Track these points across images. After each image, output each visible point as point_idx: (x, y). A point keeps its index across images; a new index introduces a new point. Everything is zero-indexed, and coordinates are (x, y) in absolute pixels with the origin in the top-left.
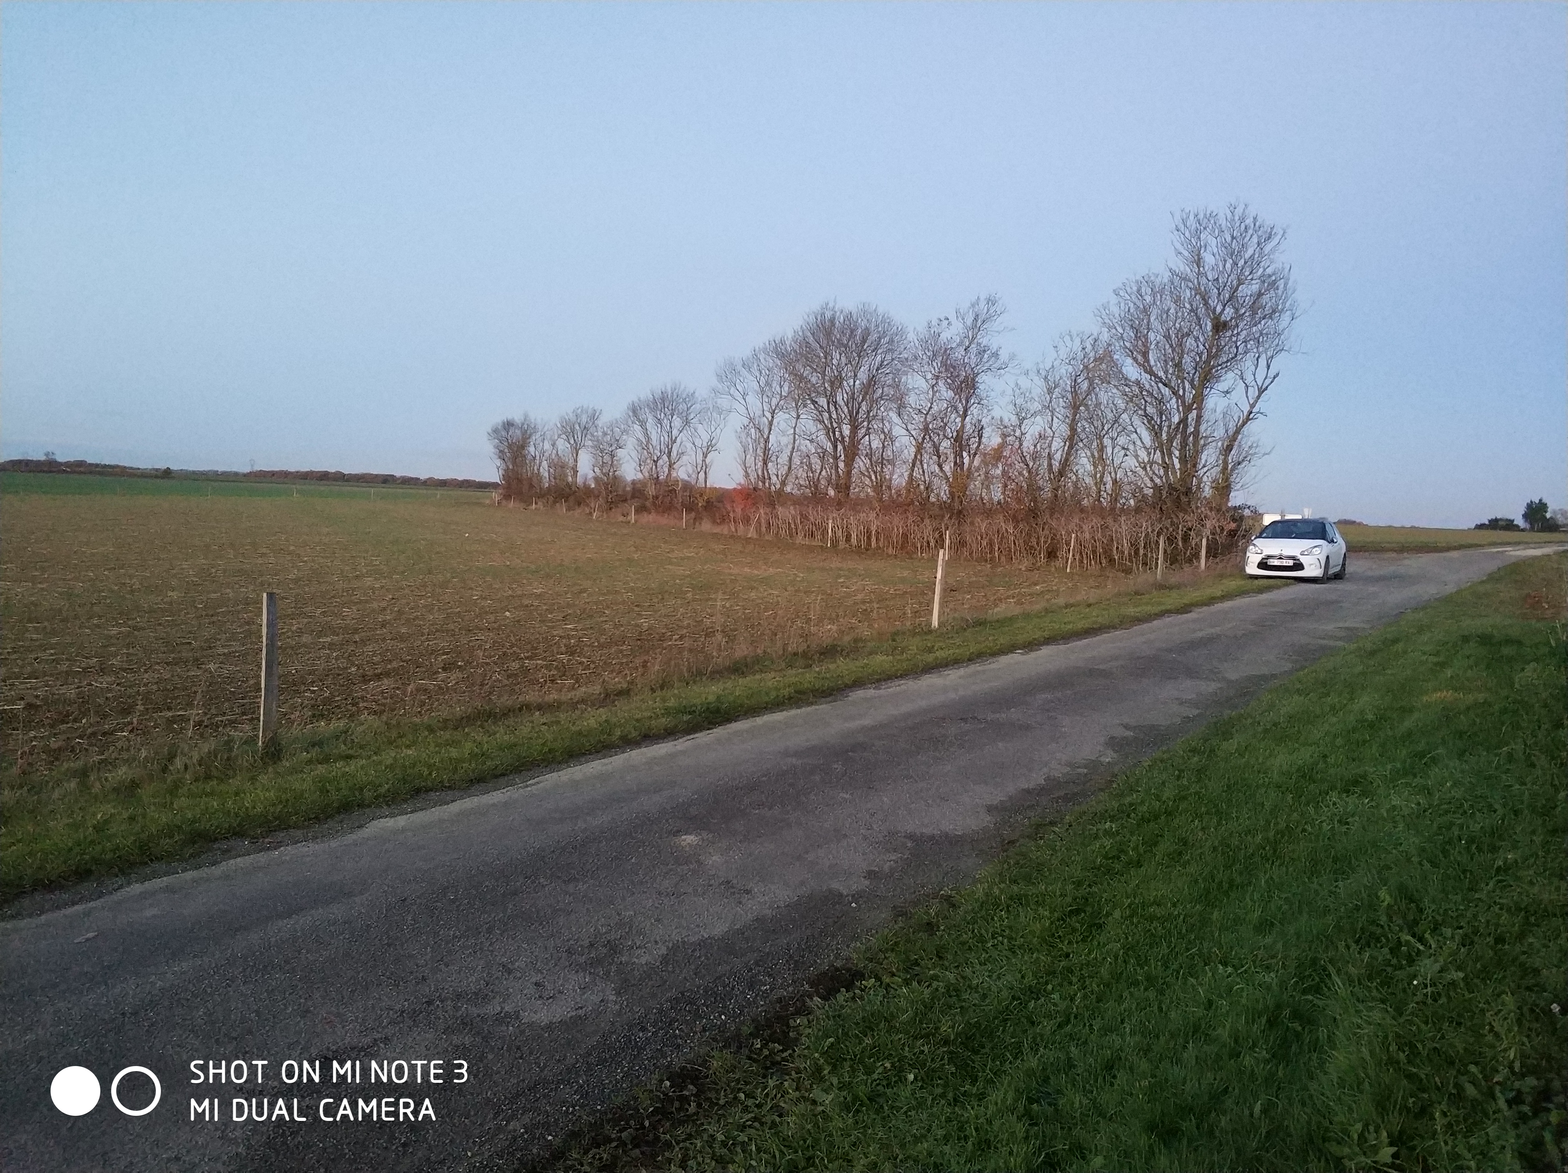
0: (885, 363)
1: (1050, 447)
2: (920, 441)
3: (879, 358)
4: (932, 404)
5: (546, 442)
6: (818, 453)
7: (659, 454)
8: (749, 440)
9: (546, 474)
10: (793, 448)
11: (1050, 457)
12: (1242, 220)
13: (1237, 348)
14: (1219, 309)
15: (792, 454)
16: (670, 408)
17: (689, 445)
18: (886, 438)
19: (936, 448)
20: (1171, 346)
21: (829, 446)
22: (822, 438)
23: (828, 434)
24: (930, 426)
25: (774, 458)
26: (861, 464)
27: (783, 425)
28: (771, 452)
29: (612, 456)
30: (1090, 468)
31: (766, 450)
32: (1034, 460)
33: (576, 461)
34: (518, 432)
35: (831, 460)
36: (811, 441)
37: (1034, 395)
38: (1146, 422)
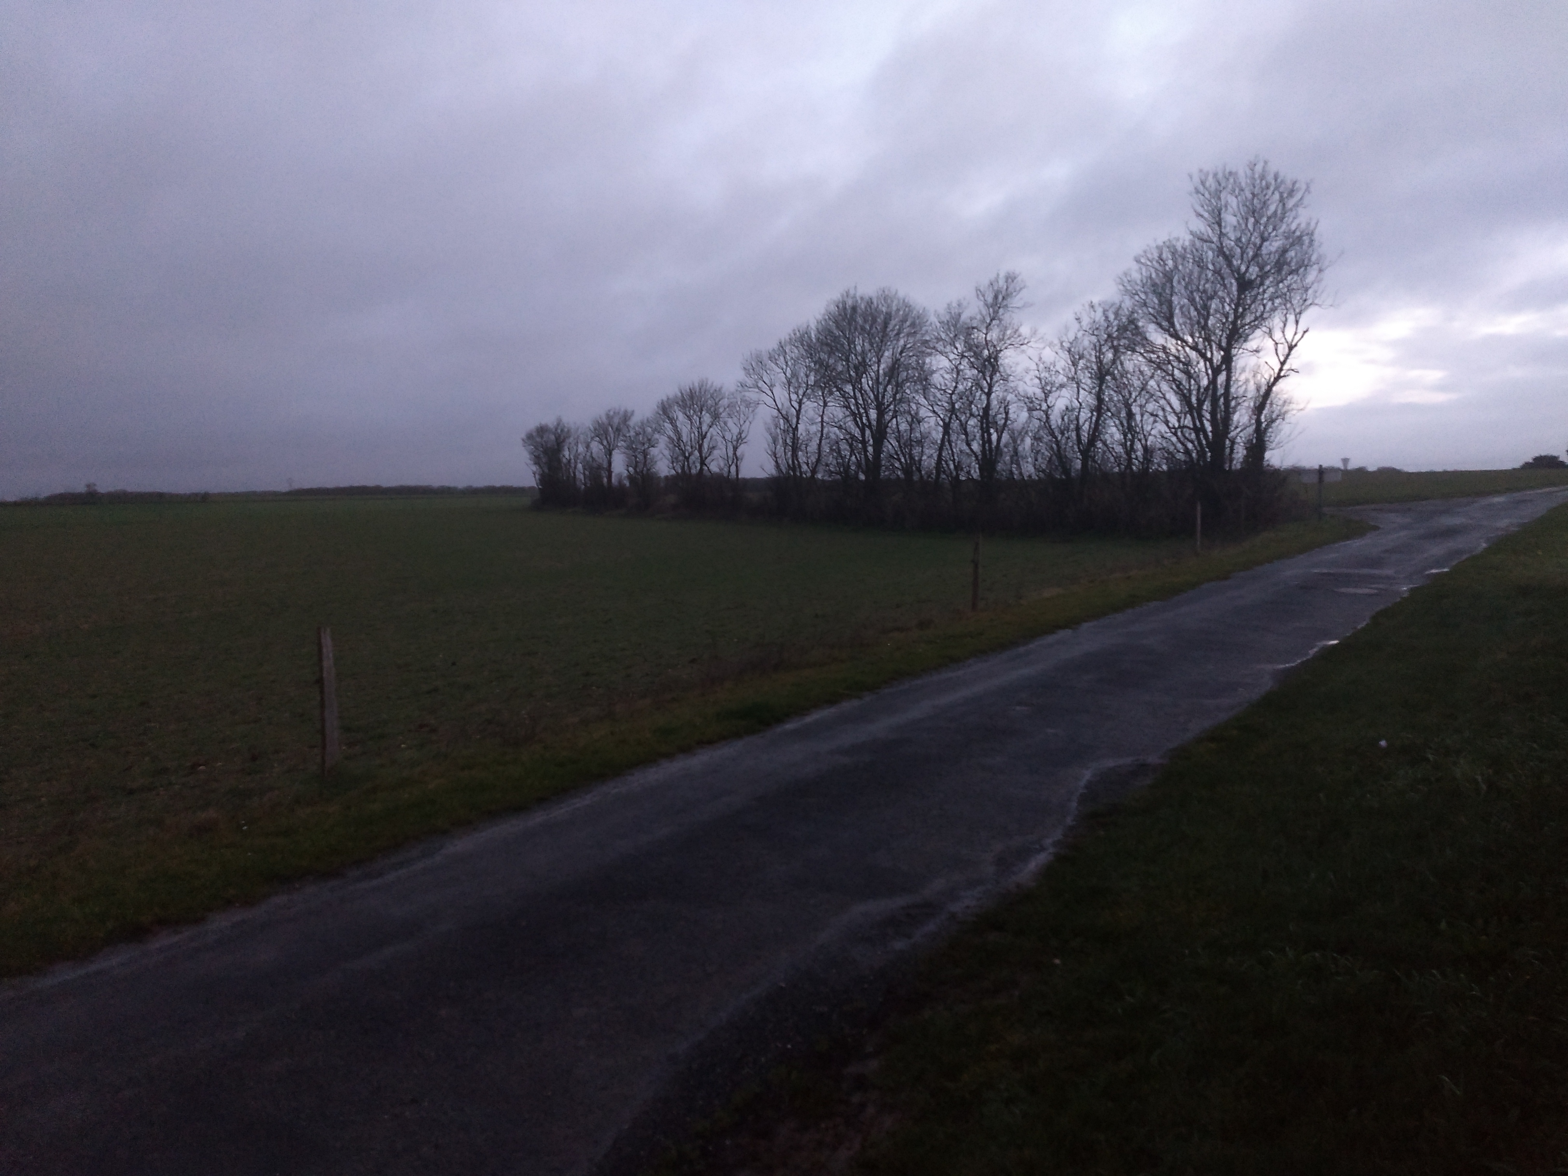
0: (909, 346)
1: (1077, 419)
2: (947, 420)
3: (902, 342)
4: (957, 383)
5: (580, 445)
6: (847, 440)
7: (690, 450)
8: (778, 430)
9: (582, 477)
10: (822, 435)
11: (1078, 429)
12: (1262, 177)
13: (1264, 306)
14: (1243, 268)
15: (820, 442)
16: (699, 403)
17: (720, 439)
18: (912, 420)
19: (964, 427)
20: (1196, 309)
21: (857, 432)
22: (851, 425)
23: (855, 420)
24: (957, 406)
25: (803, 447)
26: (890, 447)
27: (811, 413)
28: (800, 441)
29: (645, 454)
30: (1118, 436)
31: (795, 439)
32: (1062, 434)
33: (610, 463)
34: (553, 437)
35: (860, 445)
36: (840, 428)
37: (1058, 368)
38: (1174, 387)
